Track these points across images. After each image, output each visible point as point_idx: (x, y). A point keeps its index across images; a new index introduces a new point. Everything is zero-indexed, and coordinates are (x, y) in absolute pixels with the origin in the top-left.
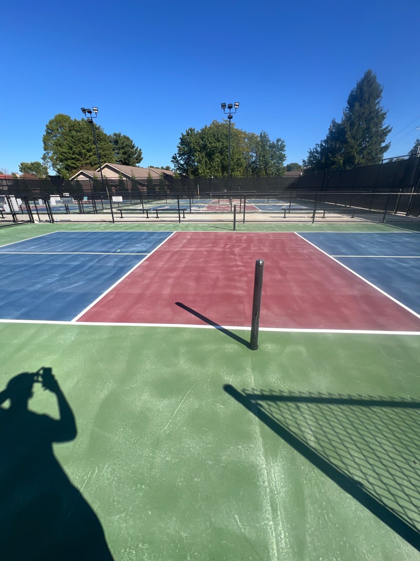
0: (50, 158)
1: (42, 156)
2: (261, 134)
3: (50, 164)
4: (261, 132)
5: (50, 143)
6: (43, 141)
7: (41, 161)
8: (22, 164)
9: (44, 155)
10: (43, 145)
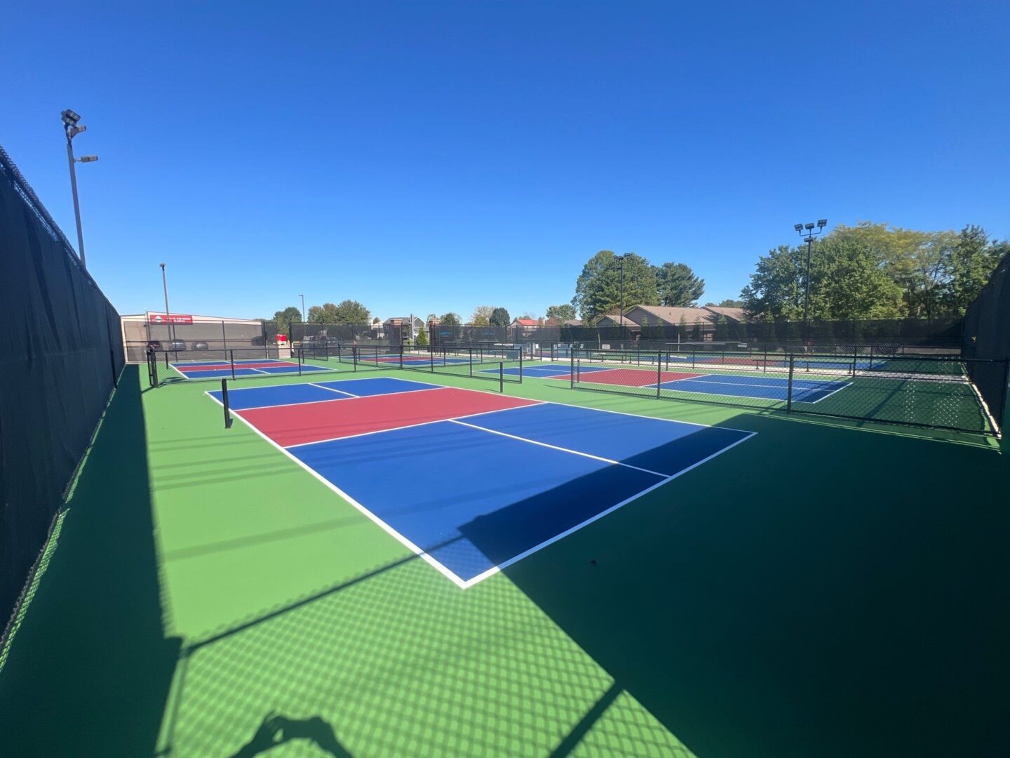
0: (580, 301)
1: (572, 299)
2: (964, 231)
3: (578, 308)
4: (965, 227)
5: (583, 284)
6: (578, 282)
7: (571, 304)
8: (550, 309)
9: (575, 298)
10: (576, 286)
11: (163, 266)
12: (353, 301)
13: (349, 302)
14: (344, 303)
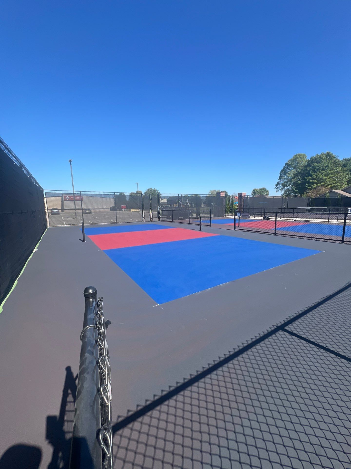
11: (70, 161)
12: (153, 188)
13: (151, 189)
14: (149, 189)
